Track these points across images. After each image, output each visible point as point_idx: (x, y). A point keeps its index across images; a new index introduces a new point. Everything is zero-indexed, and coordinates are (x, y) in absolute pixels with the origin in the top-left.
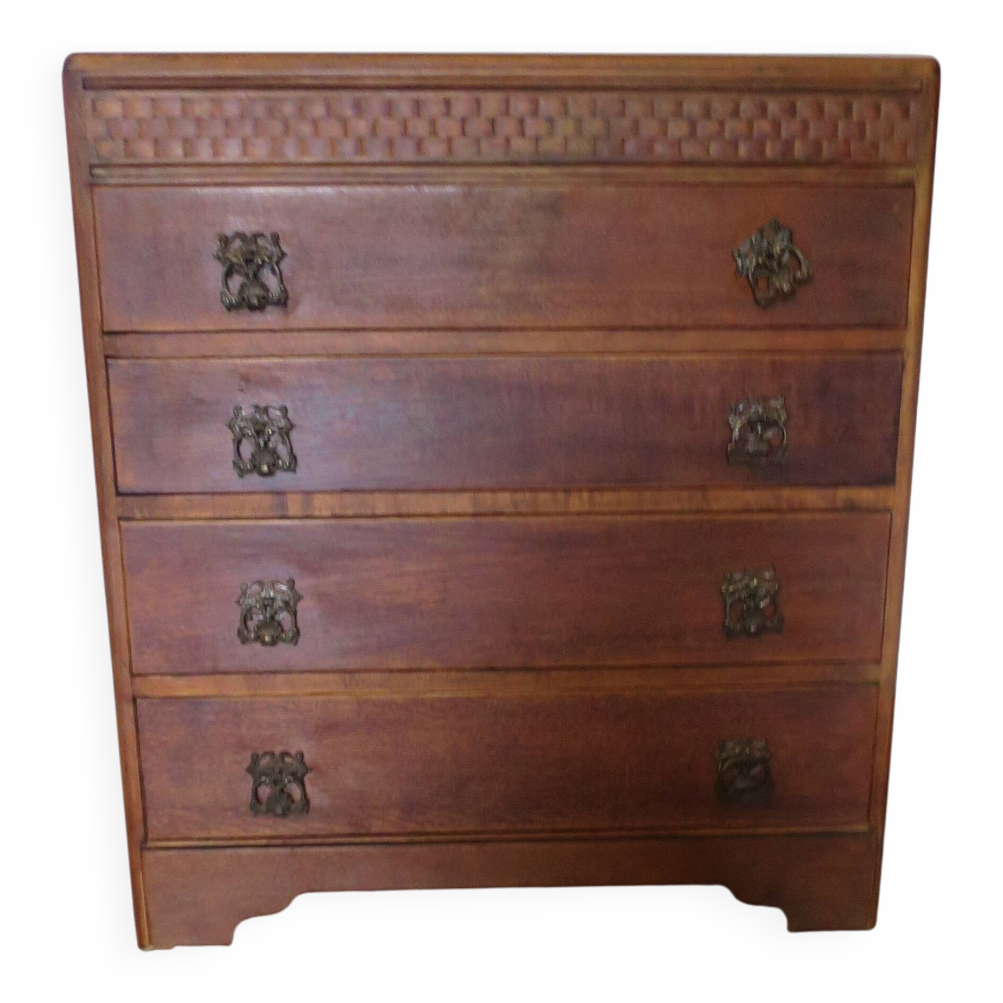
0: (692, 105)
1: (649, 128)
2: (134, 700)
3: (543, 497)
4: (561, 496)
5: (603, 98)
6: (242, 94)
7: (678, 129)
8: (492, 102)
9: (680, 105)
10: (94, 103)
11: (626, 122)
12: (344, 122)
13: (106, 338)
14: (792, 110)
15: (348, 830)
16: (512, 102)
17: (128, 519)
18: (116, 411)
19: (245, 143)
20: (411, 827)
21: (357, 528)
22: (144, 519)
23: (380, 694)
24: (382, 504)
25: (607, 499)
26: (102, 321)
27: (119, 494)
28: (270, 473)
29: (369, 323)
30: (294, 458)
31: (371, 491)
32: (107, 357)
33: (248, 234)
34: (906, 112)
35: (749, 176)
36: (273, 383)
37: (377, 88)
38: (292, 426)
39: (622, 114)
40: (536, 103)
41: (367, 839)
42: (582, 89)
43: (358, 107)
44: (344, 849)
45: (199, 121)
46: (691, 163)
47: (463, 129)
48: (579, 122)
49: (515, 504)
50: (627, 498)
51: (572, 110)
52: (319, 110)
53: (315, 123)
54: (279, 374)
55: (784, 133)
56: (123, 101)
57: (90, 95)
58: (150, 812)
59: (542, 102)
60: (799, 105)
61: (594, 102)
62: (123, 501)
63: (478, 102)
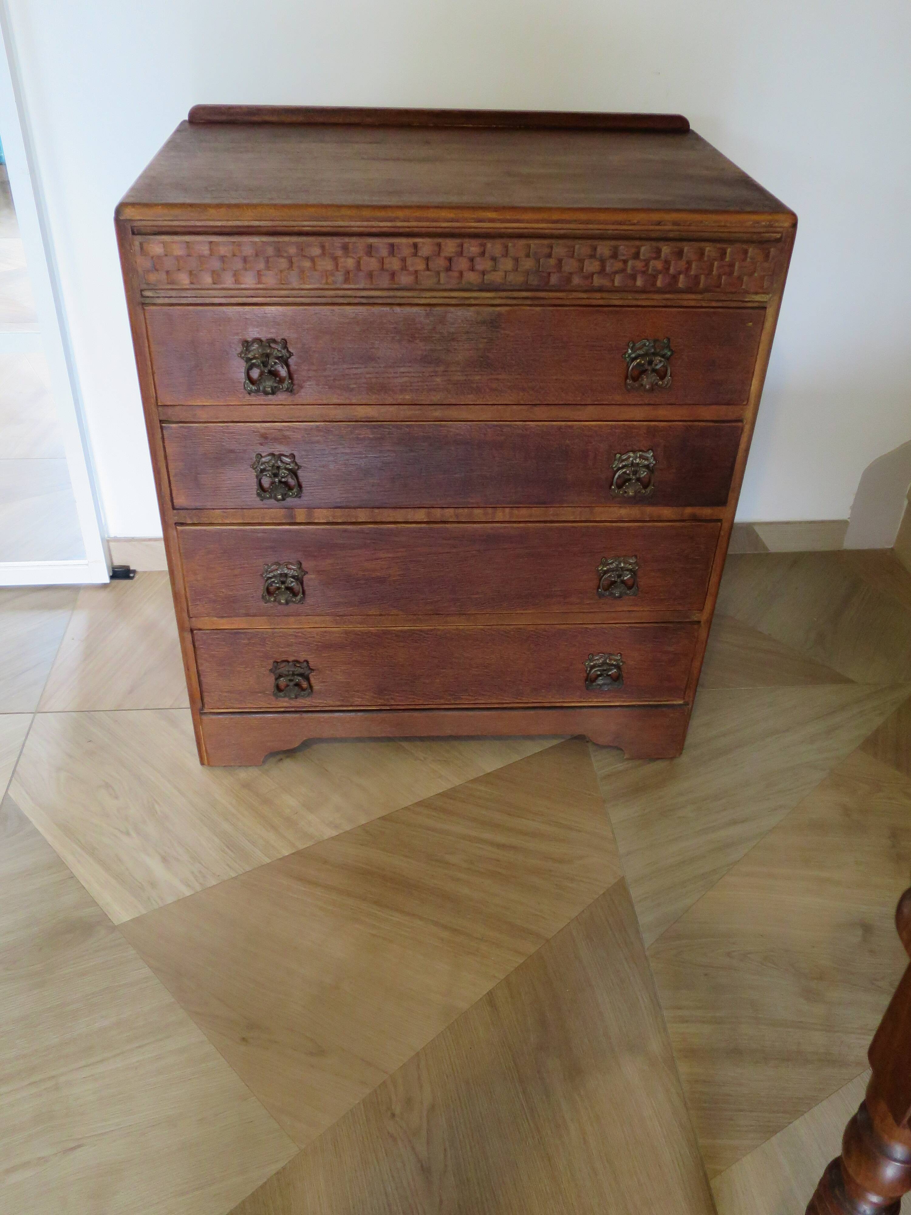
0: (604, 249)
1: (570, 265)
2: (192, 631)
3: (477, 511)
4: (490, 511)
5: (534, 243)
6: (256, 239)
7: (592, 266)
8: (450, 246)
9: (595, 249)
10: (141, 244)
11: (552, 261)
12: (335, 259)
13: (160, 409)
14: (680, 254)
15: (339, 703)
16: (465, 246)
17: (182, 524)
18: (170, 457)
19: (259, 274)
20: (381, 702)
21: (345, 531)
22: (194, 524)
23: (360, 628)
24: (362, 515)
25: (523, 513)
26: (156, 397)
27: (174, 508)
28: (283, 499)
29: (354, 401)
30: (300, 486)
31: (355, 508)
32: (161, 421)
33: (263, 339)
34: (767, 256)
35: (643, 300)
36: (284, 439)
37: (361, 235)
38: (299, 467)
39: (549, 256)
40: (484, 245)
41: (351, 708)
42: (520, 236)
43: (345, 248)
44: (337, 715)
45: (223, 258)
46: (600, 290)
47: (427, 265)
48: (516, 260)
49: (457, 516)
50: (537, 513)
51: (512, 251)
52: (316, 251)
53: (312, 259)
54: (287, 433)
55: (672, 271)
56: (164, 243)
57: (138, 240)
58: (205, 694)
59: (489, 245)
60: (686, 249)
61: (529, 246)
62: (179, 513)
63: (439, 245)
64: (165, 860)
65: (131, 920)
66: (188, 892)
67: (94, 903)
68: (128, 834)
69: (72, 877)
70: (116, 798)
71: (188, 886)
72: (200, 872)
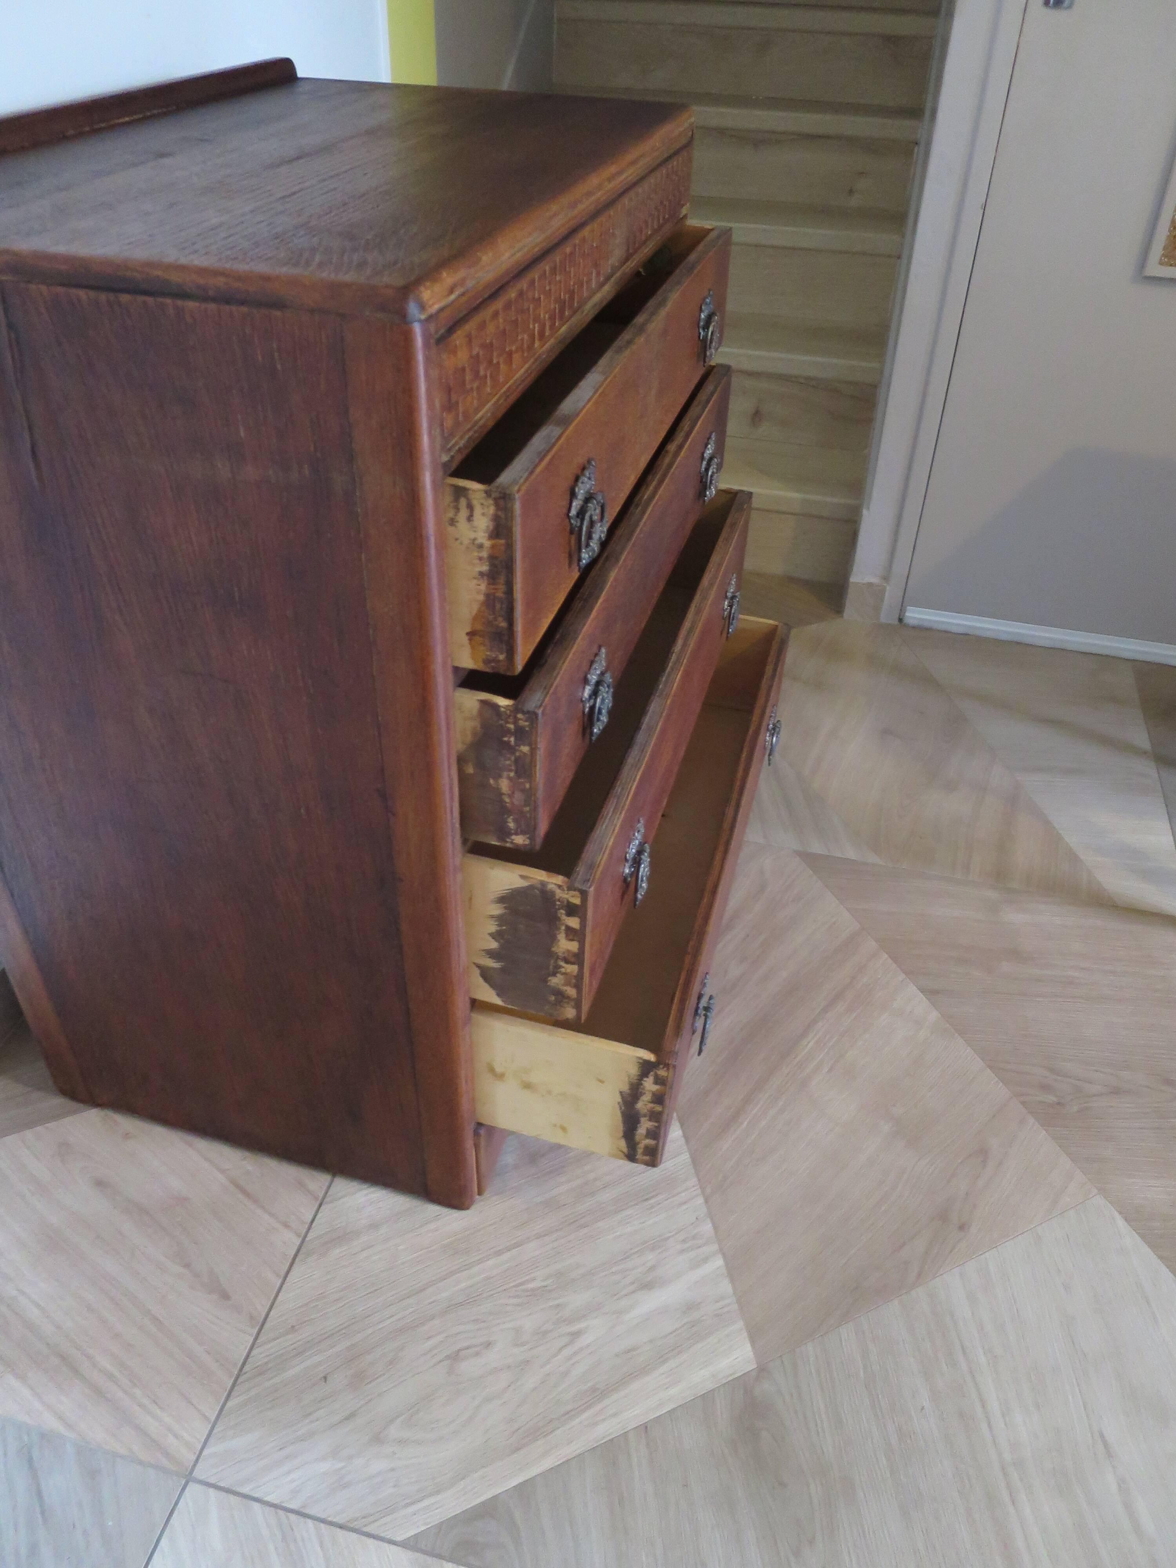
64: (647, 1286)
65: (753, 1342)
66: (719, 1262)
67: (707, 1398)
68: (577, 1334)
69: (645, 1427)
70: (488, 1345)
71: (705, 1260)
72: (684, 1241)
